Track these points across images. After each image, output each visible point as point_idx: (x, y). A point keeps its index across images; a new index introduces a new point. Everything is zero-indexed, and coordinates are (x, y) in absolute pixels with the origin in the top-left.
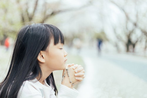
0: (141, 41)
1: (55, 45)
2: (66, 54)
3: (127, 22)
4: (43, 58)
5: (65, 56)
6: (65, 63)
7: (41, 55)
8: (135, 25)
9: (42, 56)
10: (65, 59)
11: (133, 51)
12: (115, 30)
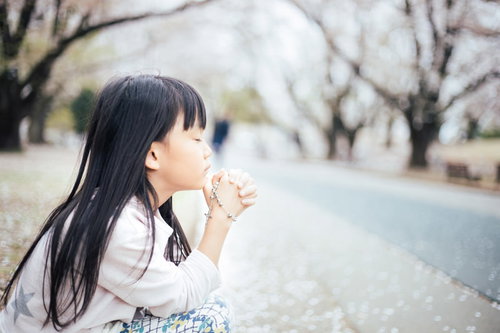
0: (373, 122)
1: (185, 130)
2: (207, 153)
3: (329, 61)
4: (156, 159)
5: (205, 158)
6: (206, 174)
7: (151, 150)
9: (153, 154)
11: (350, 157)
12: (290, 88)
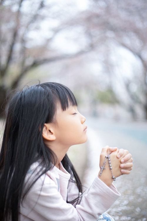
1: (64, 110)
4: (52, 133)
6: (85, 133)
7: (48, 129)
9: (50, 131)
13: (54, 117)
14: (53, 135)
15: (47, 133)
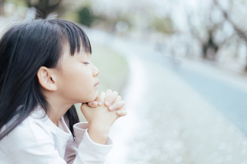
1: (72, 55)
2: (96, 73)
3: (212, 8)
4: (53, 82)
5: (94, 76)
7: (49, 76)
8: (226, 15)
9: (51, 79)
10: (95, 80)
13: (59, 61)
14: (54, 84)
15: (48, 81)
